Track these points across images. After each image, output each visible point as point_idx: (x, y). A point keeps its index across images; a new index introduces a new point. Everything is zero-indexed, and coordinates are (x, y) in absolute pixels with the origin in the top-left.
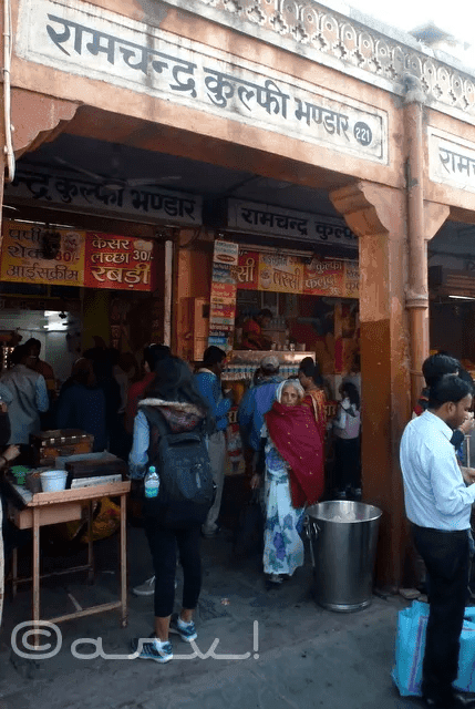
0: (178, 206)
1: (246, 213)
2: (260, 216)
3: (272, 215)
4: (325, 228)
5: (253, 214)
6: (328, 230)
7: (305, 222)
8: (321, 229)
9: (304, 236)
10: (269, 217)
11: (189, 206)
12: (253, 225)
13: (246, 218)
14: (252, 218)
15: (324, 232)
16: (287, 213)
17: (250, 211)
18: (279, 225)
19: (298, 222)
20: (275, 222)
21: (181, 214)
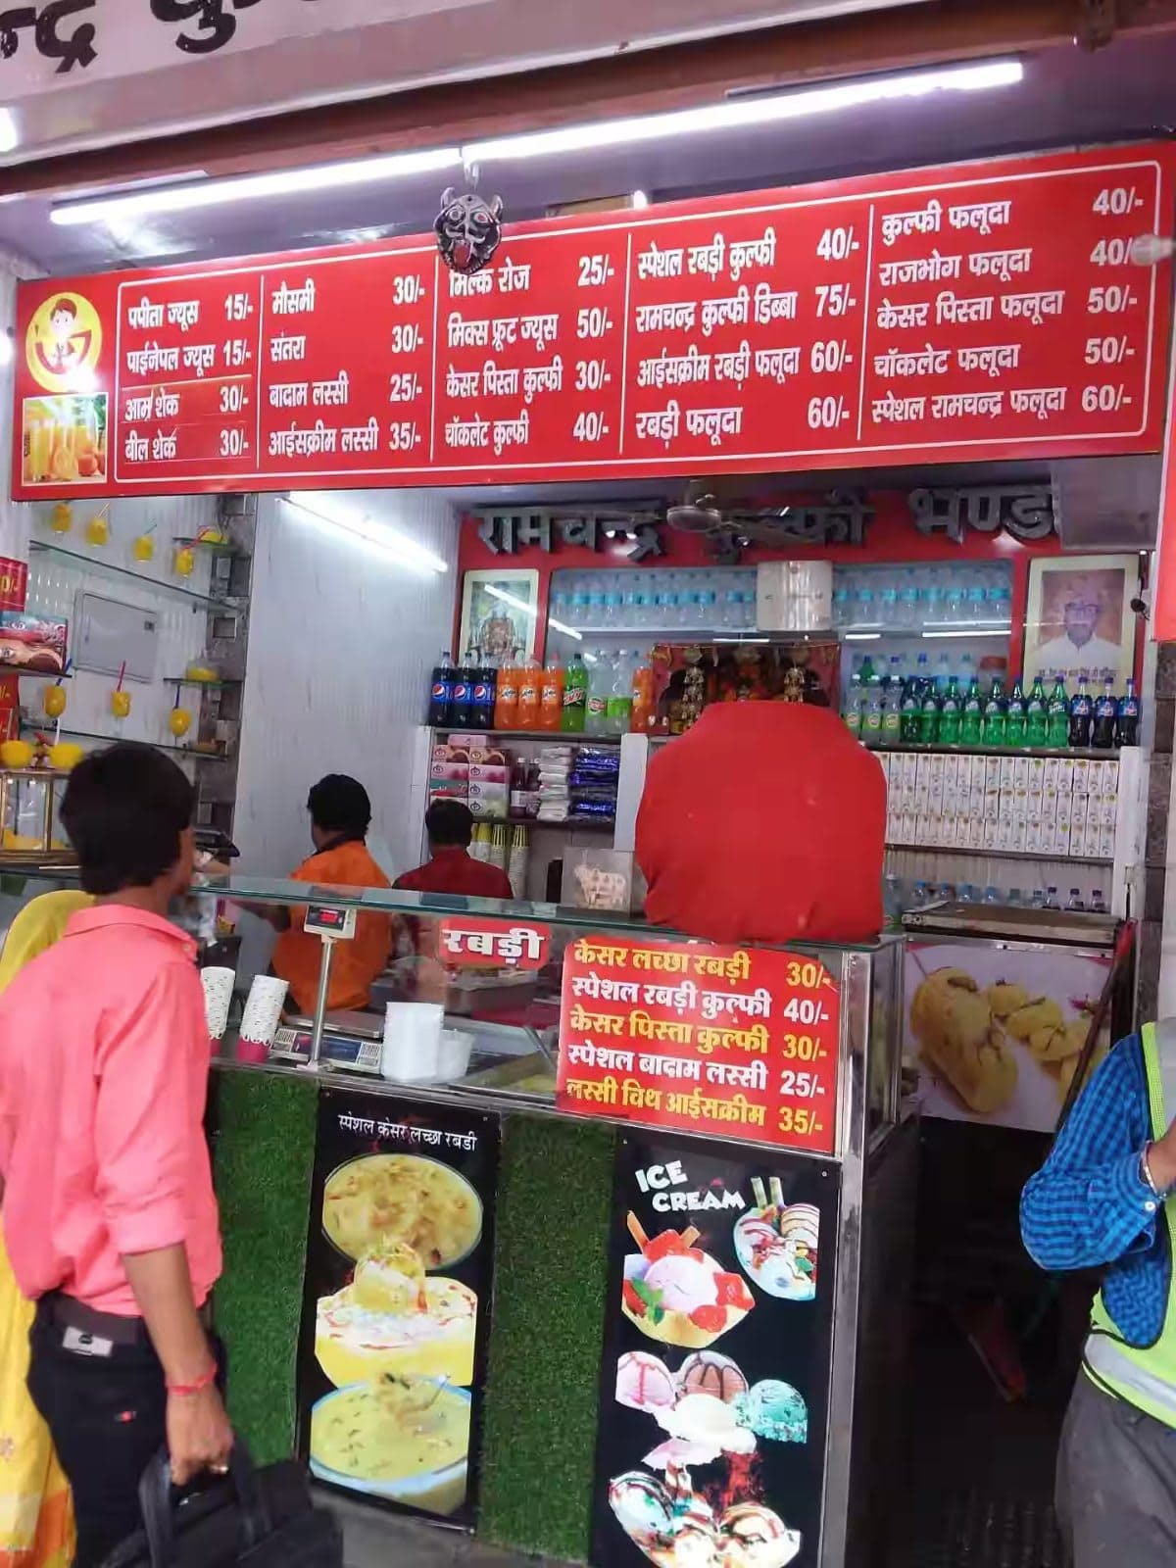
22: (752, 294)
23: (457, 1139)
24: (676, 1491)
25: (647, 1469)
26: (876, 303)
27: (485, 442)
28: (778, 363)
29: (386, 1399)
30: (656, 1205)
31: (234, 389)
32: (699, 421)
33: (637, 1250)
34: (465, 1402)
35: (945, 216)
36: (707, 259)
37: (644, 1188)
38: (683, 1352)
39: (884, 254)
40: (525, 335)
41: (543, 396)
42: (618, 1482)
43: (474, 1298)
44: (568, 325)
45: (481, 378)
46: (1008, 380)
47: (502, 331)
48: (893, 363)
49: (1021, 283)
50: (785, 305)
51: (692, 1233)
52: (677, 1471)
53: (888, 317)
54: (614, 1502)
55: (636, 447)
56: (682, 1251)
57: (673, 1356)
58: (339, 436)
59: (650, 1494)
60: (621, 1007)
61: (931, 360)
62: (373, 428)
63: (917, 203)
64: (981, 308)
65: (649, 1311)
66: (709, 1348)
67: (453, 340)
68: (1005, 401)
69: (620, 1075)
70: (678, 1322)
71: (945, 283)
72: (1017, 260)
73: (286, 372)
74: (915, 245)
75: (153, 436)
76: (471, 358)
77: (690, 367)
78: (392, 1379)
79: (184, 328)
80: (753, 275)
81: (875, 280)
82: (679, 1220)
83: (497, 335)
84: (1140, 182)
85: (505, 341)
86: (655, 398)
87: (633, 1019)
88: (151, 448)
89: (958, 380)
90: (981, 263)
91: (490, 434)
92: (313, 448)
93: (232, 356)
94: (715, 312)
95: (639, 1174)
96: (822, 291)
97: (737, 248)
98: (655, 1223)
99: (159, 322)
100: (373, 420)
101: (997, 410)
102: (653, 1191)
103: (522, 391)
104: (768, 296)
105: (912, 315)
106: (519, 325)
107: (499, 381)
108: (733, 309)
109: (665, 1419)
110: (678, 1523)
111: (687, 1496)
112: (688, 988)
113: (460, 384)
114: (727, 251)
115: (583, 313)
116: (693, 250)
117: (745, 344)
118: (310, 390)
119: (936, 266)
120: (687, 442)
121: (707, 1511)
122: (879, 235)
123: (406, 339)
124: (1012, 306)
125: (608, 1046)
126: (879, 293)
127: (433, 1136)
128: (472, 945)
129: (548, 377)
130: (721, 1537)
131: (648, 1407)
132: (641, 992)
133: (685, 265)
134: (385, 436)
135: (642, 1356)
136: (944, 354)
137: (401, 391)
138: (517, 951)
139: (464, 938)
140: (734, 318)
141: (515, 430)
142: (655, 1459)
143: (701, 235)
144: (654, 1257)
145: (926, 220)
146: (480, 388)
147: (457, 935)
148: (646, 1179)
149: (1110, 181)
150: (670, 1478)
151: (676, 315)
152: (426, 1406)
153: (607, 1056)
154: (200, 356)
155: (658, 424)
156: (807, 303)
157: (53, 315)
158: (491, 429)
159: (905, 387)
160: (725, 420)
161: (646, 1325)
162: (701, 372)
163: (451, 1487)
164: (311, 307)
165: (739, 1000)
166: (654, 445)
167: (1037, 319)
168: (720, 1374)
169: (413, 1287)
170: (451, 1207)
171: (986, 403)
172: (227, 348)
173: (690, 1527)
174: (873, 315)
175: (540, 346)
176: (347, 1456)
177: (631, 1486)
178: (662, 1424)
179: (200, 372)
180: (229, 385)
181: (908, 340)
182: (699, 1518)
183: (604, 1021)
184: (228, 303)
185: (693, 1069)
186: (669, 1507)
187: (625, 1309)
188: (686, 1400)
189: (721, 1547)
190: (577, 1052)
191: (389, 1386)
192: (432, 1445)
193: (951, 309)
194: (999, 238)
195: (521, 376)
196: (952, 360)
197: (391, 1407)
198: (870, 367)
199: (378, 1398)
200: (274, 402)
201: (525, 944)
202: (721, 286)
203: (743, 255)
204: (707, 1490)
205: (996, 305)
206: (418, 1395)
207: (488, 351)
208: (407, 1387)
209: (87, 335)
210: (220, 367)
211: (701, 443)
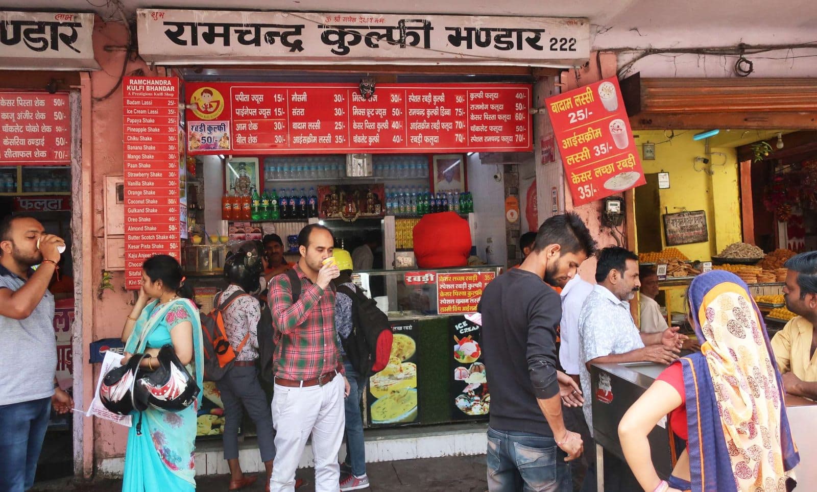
0: (48, 36)
1: (174, 29)
2: (201, 30)
3: (227, 27)
4: (342, 35)
5: (188, 30)
6: (349, 38)
7: (298, 29)
8: (333, 37)
9: (297, 53)
10: (219, 30)
11: (68, 31)
12: (189, 48)
13: (174, 37)
14: (187, 35)
15: (341, 42)
16: (259, 18)
17: (181, 26)
18: (241, 40)
19: (282, 31)
20: (234, 37)
21: (55, 47)
22: (439, 109)
23: (407, 328)
24: (471, 396)
25: (464, 393)
26: (470, 114)
27: (366, 142)
28: (447, 126)
29: (393, 398)
30: (461, 332)
31: (279, 123)
32: (427, 139)
33: (457, 344)
34: (415, 392)
35: (484, 95)
36: (427, 98)
37: (457, 329)
38: (469, 364)
39: (471, 102)
40: (377, 114)
41: (383, 130)
42: (457, 399)
43: (415, 366)
44: (389, 112)
45: (364, 124)
46: (500, 134)
47: (370, 112)
48: (475, 128)
49: (502, 112)
50: (448, 112)
51: (470, 337)
52: (471, 392)
53: (473, 117)
54: (457, 403)
55: (411, 145)
56: (468, 341)
57: (467, 366)
58: (318, 139)
59: (465, 399)
60: (451, 290)
61: (483, 128)
62: (329, 137)
63: (478, 91)
64: (493, 117)
65: (461, 357)
66: (476, 361)
67: (354, 113)
68: (500, 139)
69: (452, 305)
70: (468, 358)
71: (485, 111)
72: (500, 107)
73: (299, 119)
74: (477, 101)
75: (248, 136)
76: (360, 119)
77: (424, 125)
78: (394, 392)
79: (258, 102)
80: (439, 104)
81: (469, 108)
82: (466, 335)
83: (368, 113)
84: (525, 92)
85: (371, 115)
86: (416, 132)
87: (454, 292)
88: (247, 140)
89: (490, 133)
90: (493, 107)
91: (367, 140)
92: (309, 142)
93: (278, 113)
94: (430, 112)
95: (456, 326)
96: (457, 110)
97: (435, 97)
98: (461, 337)
99: (248, 100)
100: (329, 134)
101: (498, 141)
102: (460, 329)
103: (377, 129)
104: (444, 110)
105: (478, 117)
106: (375, 111)
107: (370, 126)
108: (435, 112)
109: (467, 381)
110: (472, 403)
111: (474, 396)
112: (465, 284)
113: (356, 125)
114: (432, 97)
115: (394, 109)
116: (423, 96)
117: (438, 121)
118: (307, 125)
119: (482, 107)
120: (424, 144)
121: (479, 398)
122: (469, 98)
123: (339, 112)
124: (500, 117)
125: (449, 299)
126: (471, 112)
127: (400, 328)
128: (415, 279)
129: (385, 125)
130: (482, 403)
131: (463, 379)
132: (455, 286)
133: (421, 100)
134: (333, 139)
135: (460, 368)
136: (486, 127)
137: (338, 127)
138: (428, 280)
139: (412, 278)
140: (435, 114)
141: (376, 139)
142: (465, 391)
143: (426, 93)
144: (461, 345)
145: (480, 95)
146: (364, 127)
147: (410, 277)
148: (458, 327)
149: (519, 91)
150: (469, 394)
151: (420, 112)
152: (405, 396)
153: (449, 301)
154: (266, 112)
155: (416, 139)
156: (453, 112)
157: (202, 94)
158: (368, 138)
159: (478, 134)
160: (434, 139)
161: (461, 360)
162: (428, 127)
163: (413, 414)
164: (306, 100)
165: (476, 285)
166: (415, 144)
167: (505, 121)
168: (479, 366)
169: (398, 367)
170: (406, 344)
171: (496, 139)
172: (276, 110)
173: (475, 403)
174: (469, 117)
175: (381, 117)
176: (383, 415)
177: (460, 398)
178: (466, 382)
179: (265, 117)
180: (277, 122)
181: (478, 123)
182: (477, 401)
183: (447, 294)
184: (275, 96)
185: (467, 301)
186: (470, 401)
187: (455, 358)
188: (471, 375)
189: (482, 406)
190: (442, 301)
191: (393, 394)
192: (407, 405)
193: (487, 117)
194: (496, 102)
195: (376, 125)
196: (488, 128)
197: (394, 399)
198: (470, 128)
199: (390, 398)
200: (294, 127)
201: (429, 278)
202: (432, 106)
203: (437, 99)
204: (478, 393)
205: (497, 116)
206: (402, 394)
207: (365, 117)
208: (399, 392)
209: (218, 102)
210: (273, 115)
211: (429, 145)
